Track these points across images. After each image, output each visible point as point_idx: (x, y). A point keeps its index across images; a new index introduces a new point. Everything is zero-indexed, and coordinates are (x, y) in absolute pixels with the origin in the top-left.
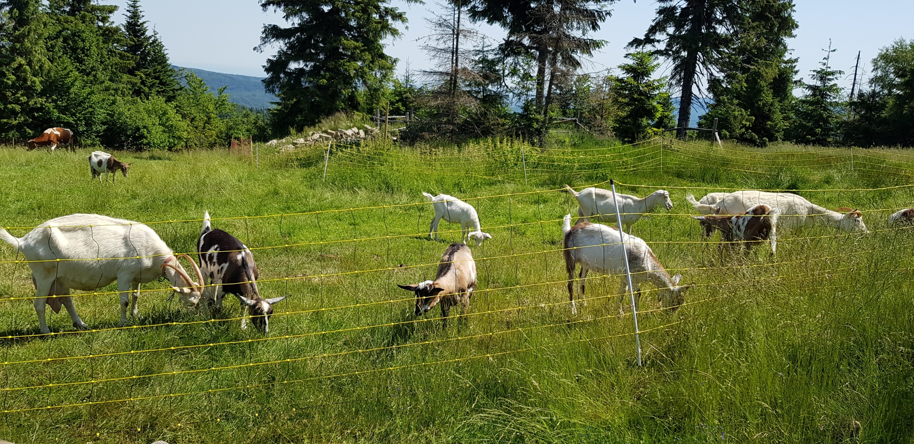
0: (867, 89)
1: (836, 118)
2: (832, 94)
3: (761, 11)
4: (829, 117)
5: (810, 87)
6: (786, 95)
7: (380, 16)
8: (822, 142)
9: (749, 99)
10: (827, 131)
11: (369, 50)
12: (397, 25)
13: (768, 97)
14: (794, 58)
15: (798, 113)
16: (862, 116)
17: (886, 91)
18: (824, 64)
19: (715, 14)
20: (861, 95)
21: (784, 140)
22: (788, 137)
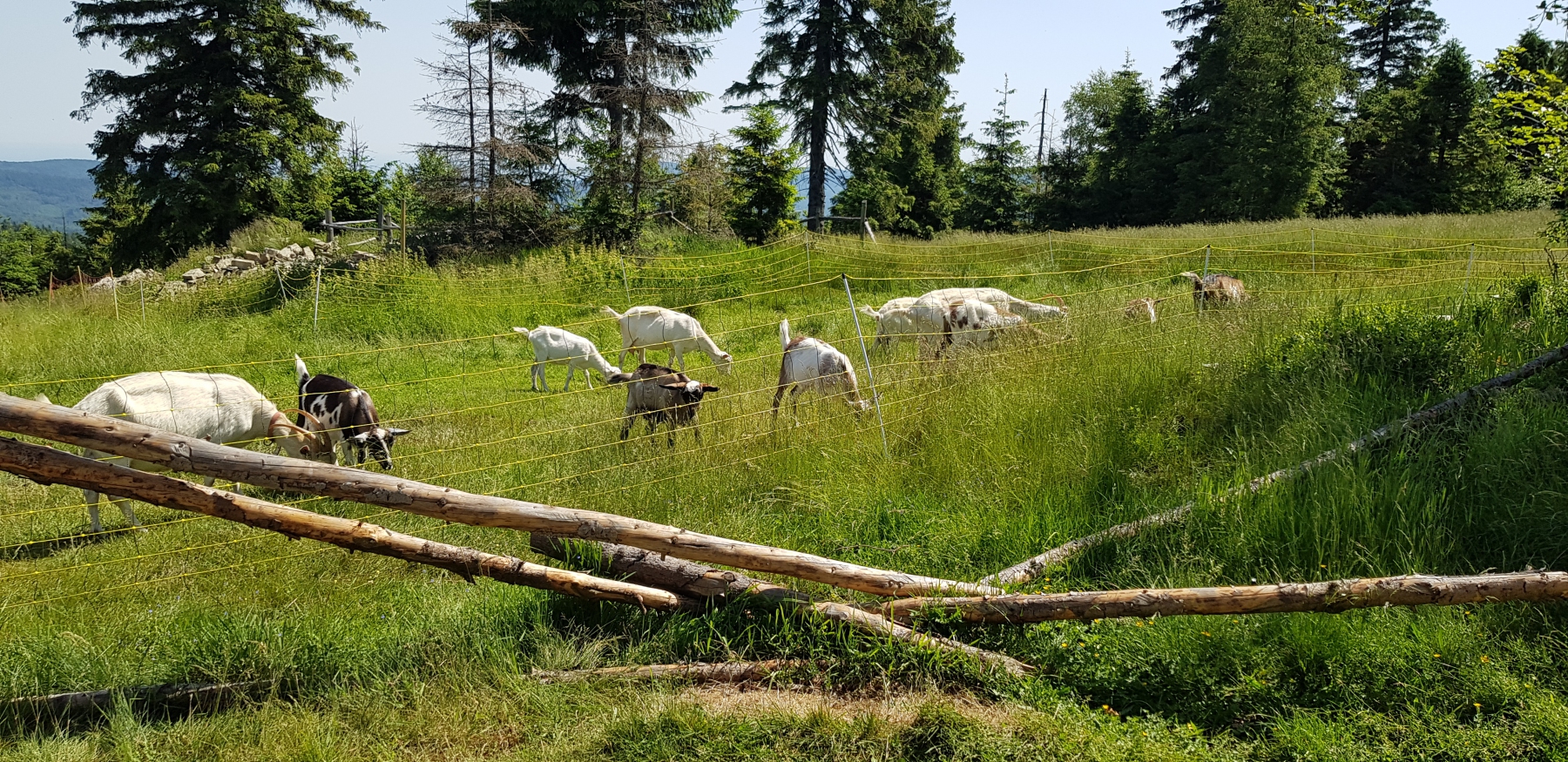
0: (1060, 146)
1: (1022, 190)
2: (1014, 156)
3: (912, 39)
4: (1012, 190)
5: (983, 147)
6: (952, 160)
7: (306, 52)
8: (1006, 227)
9: (903, 171)
10: (1011, 211)
11: (292, 109)
12: (338, 65)
13: (927, 164)
14: (958, 104)
15: (970, 187)
16: (1055, 187)
17: (1085, 149)
18: (1001, 112)
19: (848, 44)
20: (1053, 156)
21: (954, 228)
22: (959, 224)
